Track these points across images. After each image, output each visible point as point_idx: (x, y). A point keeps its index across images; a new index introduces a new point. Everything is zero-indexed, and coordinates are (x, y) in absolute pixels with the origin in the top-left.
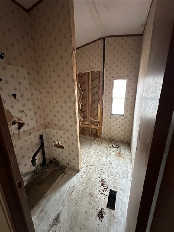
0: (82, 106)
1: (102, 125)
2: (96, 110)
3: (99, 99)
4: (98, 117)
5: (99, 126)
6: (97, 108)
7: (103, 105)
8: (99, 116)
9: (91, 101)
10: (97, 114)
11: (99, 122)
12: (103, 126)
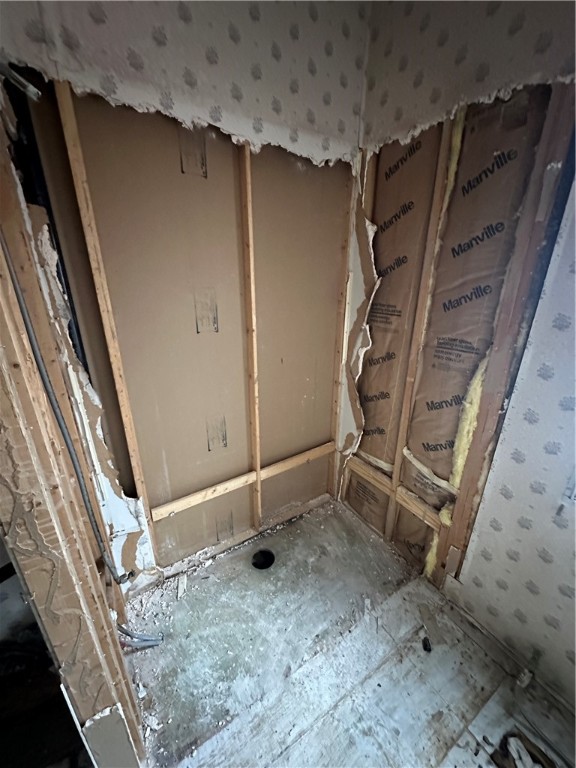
0: (369, 361)
1: (470, 527)
2: (448, 413)
3: (489, 344)
4: (451, 464)
5: (445, 517)
6: (459, 400)
7: (508, 395)
8: (460, 462)
9: (426, 346)
10: (452, 444)
11: (452, 499)
12: (474, 537)
